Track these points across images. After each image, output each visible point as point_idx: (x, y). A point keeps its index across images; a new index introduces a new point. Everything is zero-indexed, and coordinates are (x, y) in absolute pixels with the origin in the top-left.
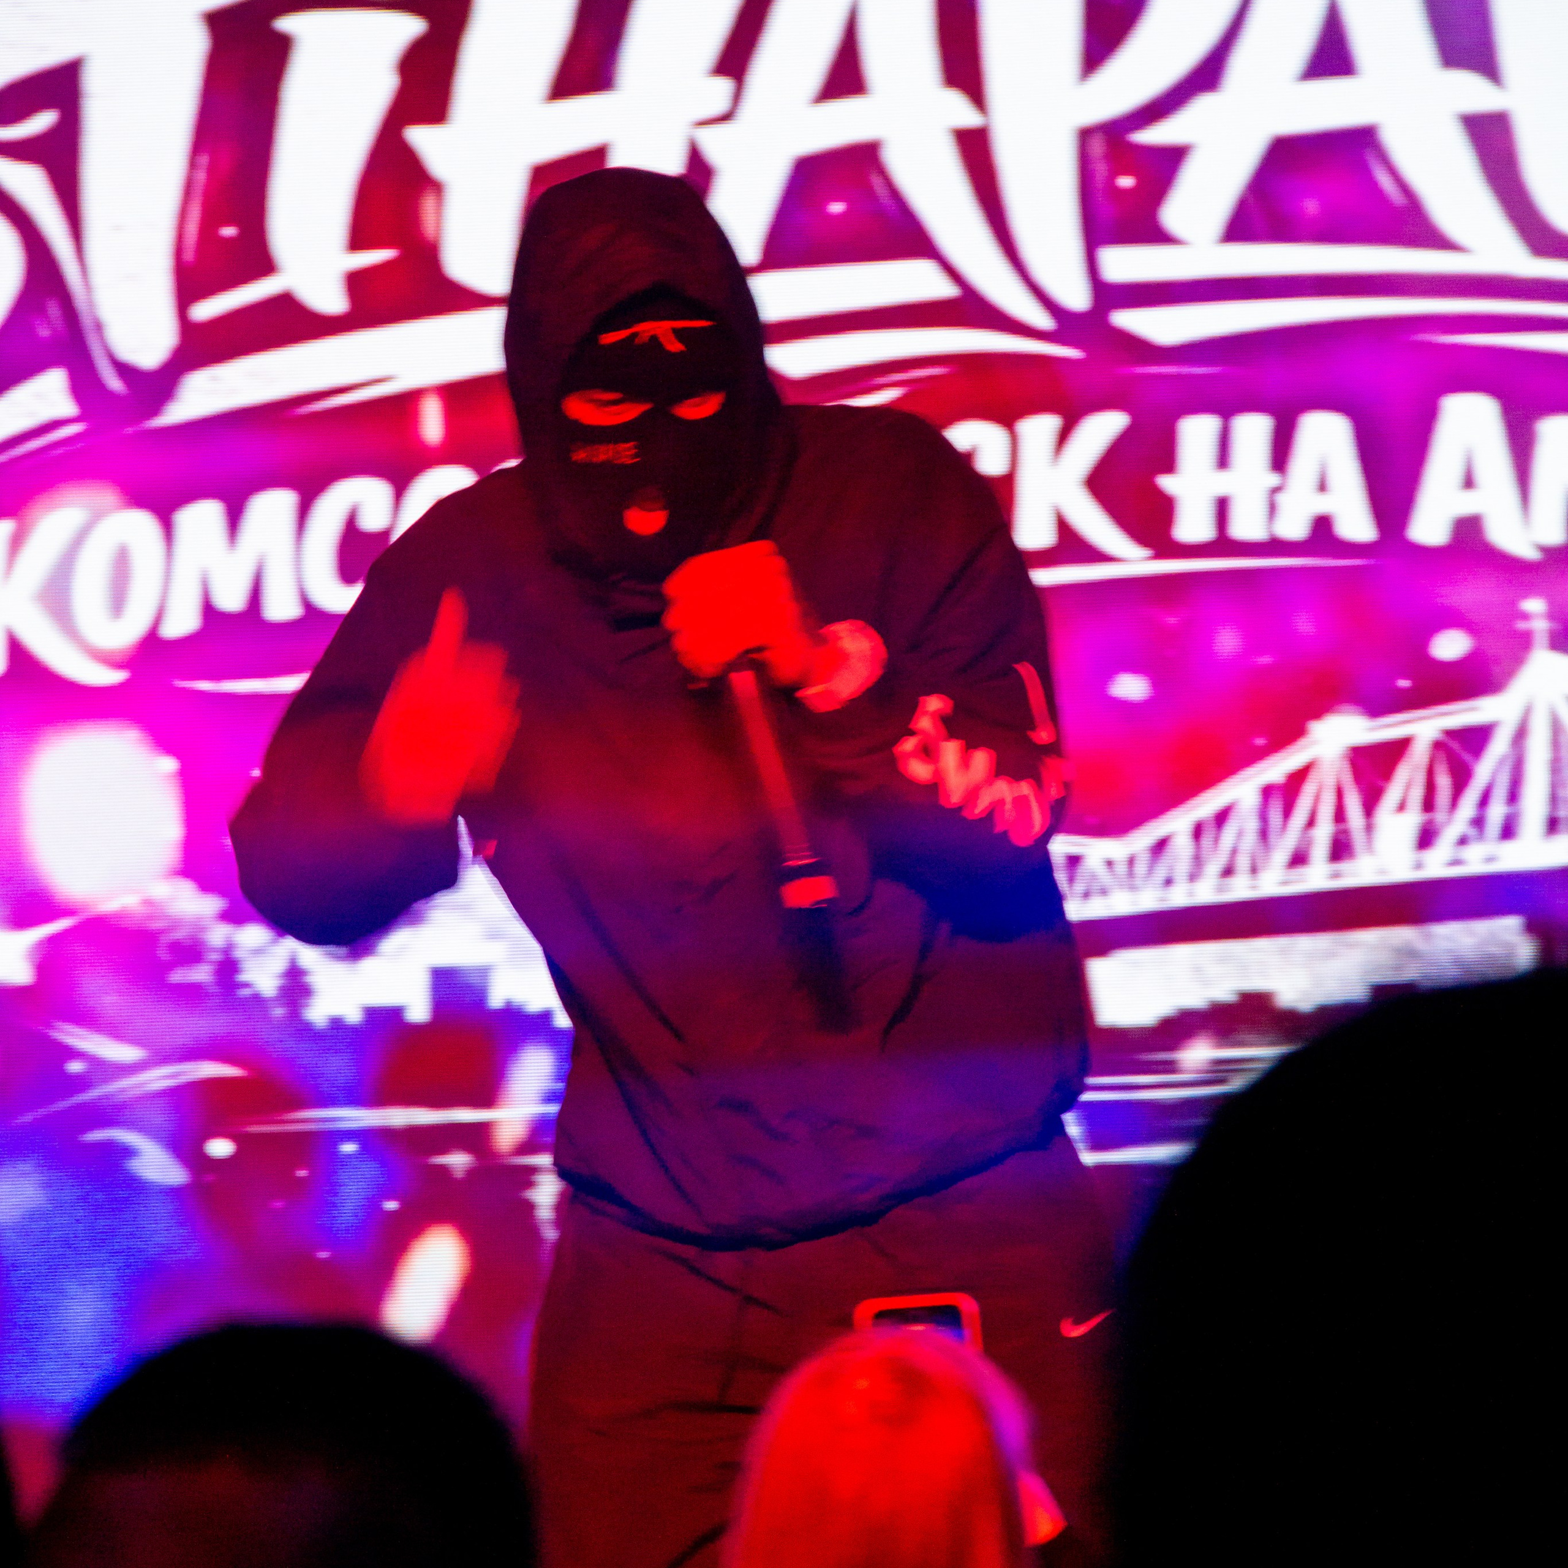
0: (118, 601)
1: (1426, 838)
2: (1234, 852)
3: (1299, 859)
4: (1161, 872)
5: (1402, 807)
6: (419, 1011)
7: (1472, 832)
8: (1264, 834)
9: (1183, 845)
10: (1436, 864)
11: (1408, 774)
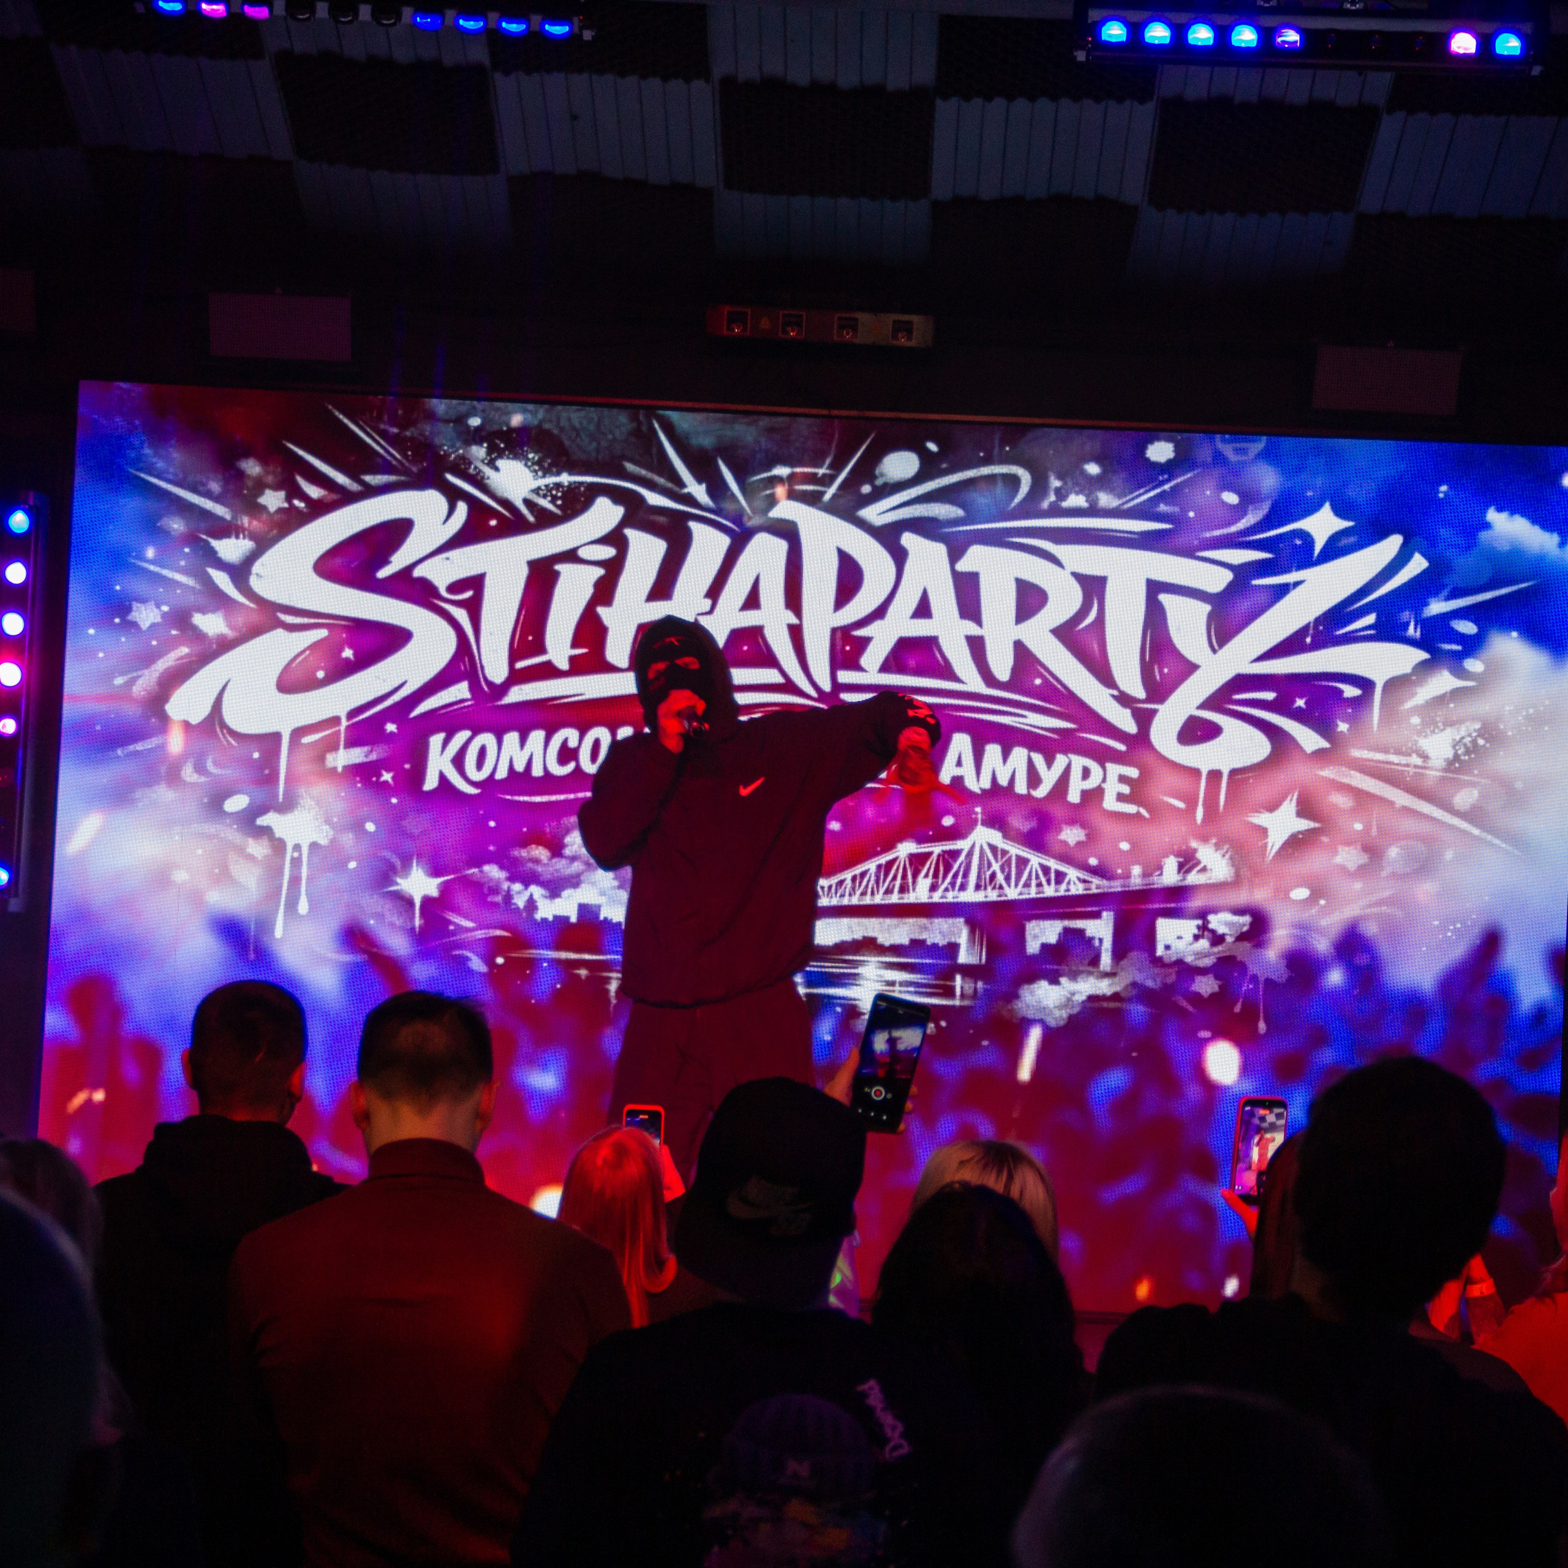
0: (480, 764)
1: (933, 888)
2: (867, 886)
3: (889, 891)
4: (840, 892)
5: (926, 876)
6: (574, 919)
7: (950, 887)
8: (877, 882)
9: (848, 882)
10: (937, 898)
11: (929, 865)
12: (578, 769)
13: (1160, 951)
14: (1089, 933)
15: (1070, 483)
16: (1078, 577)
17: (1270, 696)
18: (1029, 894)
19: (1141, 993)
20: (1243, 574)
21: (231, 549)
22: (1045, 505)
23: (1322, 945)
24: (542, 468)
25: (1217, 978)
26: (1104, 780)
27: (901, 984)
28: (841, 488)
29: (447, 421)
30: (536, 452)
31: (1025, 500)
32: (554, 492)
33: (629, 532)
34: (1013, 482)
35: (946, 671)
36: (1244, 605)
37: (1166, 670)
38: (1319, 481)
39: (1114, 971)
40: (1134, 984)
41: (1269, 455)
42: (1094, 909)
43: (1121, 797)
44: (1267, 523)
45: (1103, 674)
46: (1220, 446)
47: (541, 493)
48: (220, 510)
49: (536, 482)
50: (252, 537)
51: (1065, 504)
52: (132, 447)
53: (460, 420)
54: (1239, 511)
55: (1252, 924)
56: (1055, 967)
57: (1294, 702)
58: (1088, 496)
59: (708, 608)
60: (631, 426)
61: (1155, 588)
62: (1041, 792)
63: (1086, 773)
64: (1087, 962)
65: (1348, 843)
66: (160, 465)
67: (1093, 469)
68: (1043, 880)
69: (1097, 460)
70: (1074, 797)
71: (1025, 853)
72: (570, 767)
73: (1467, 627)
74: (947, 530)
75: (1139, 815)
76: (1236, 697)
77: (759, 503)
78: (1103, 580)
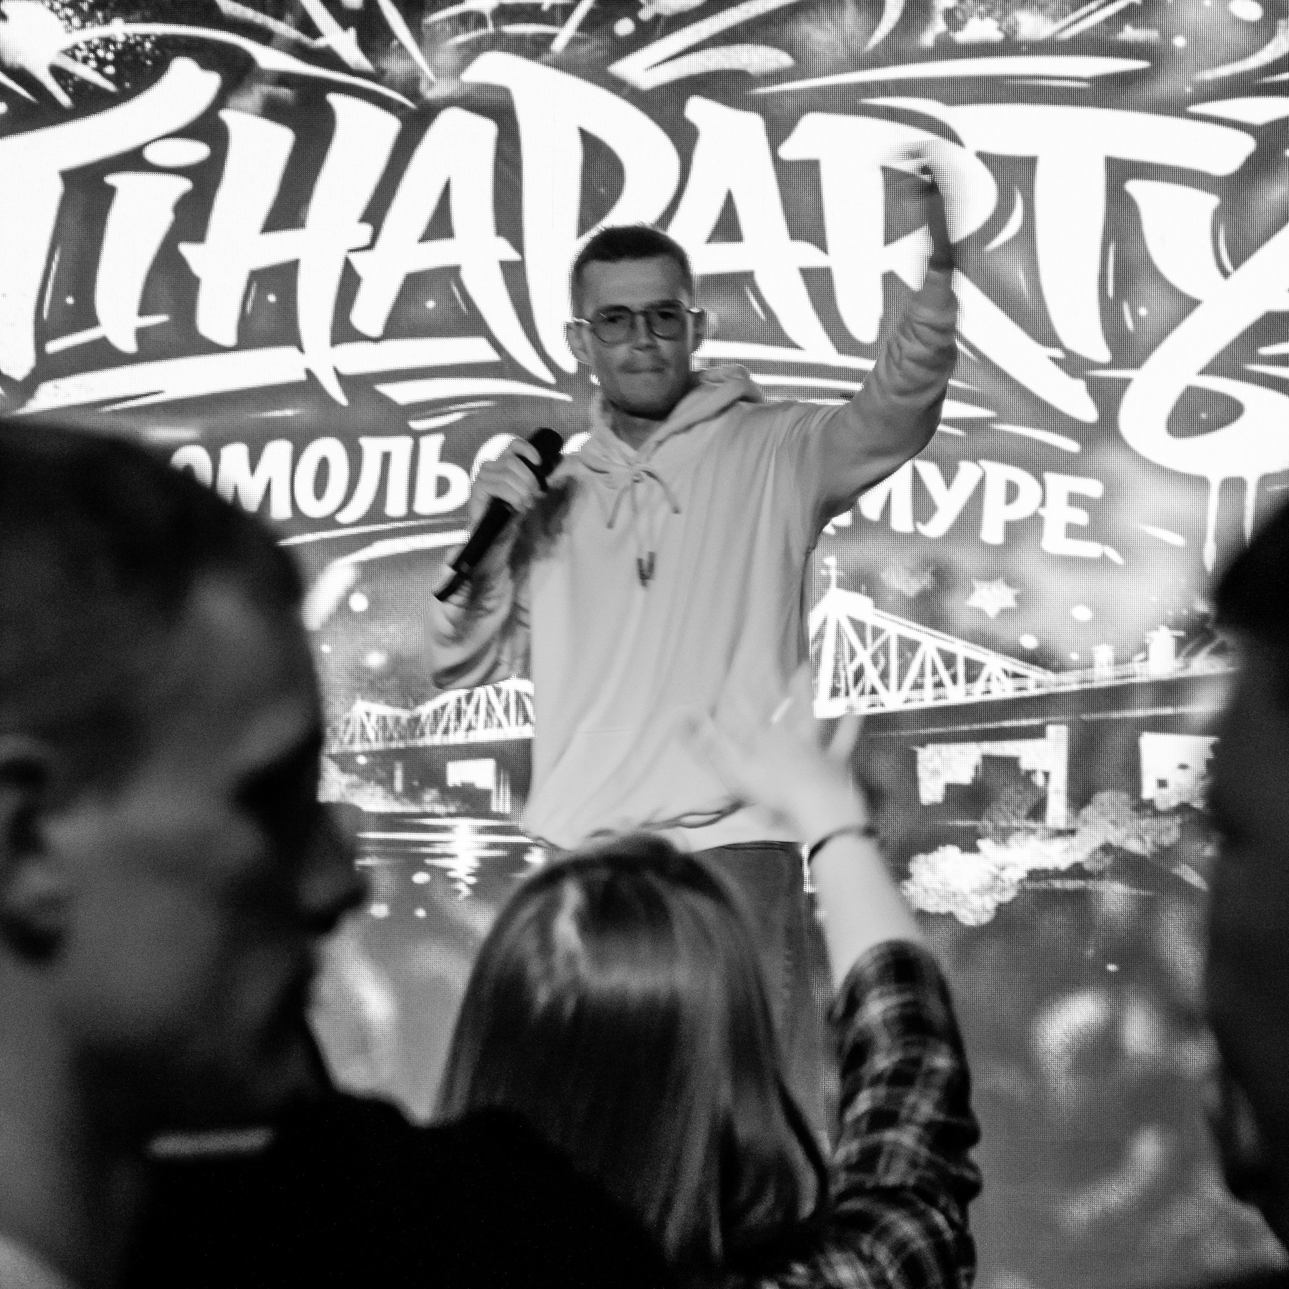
13: (1149, 791)
14: (1025, 764)
15: (969, 1)
18: (922, 700)
19: (1118, 862)
20: (1272, 140)
22: (928, 39)
24: (78, 12)
26: (1043, 504)
28: (582, 27)
31: (894, 32)
32: (101, 53)
33: (229, 117)
34: (872, 2)
35: (768, 330)
36: (1275, 193)
37: (1142, 312)
39: (1071, 826)
40: (1107, 848)
42: (1035, 722)
43: (1073, 531)
45: (1035, 320)
47: (79, 54)
49: (68, 36)
51: (962, 37)
54: (1262, 32)
56: (969, 823)
58: (1000, 20)
59: (366, 240)
61: (1120, 172)
62: (936, 528)
63: (1012, 492)
64: (1024, 813)
68: (945, 675)
70: (992, 533)
71: (912, 631)
74: (762, 90)
75: (1104, 560)
76: (1265, 351)
77: (446, 56)
78: (1029, 164)
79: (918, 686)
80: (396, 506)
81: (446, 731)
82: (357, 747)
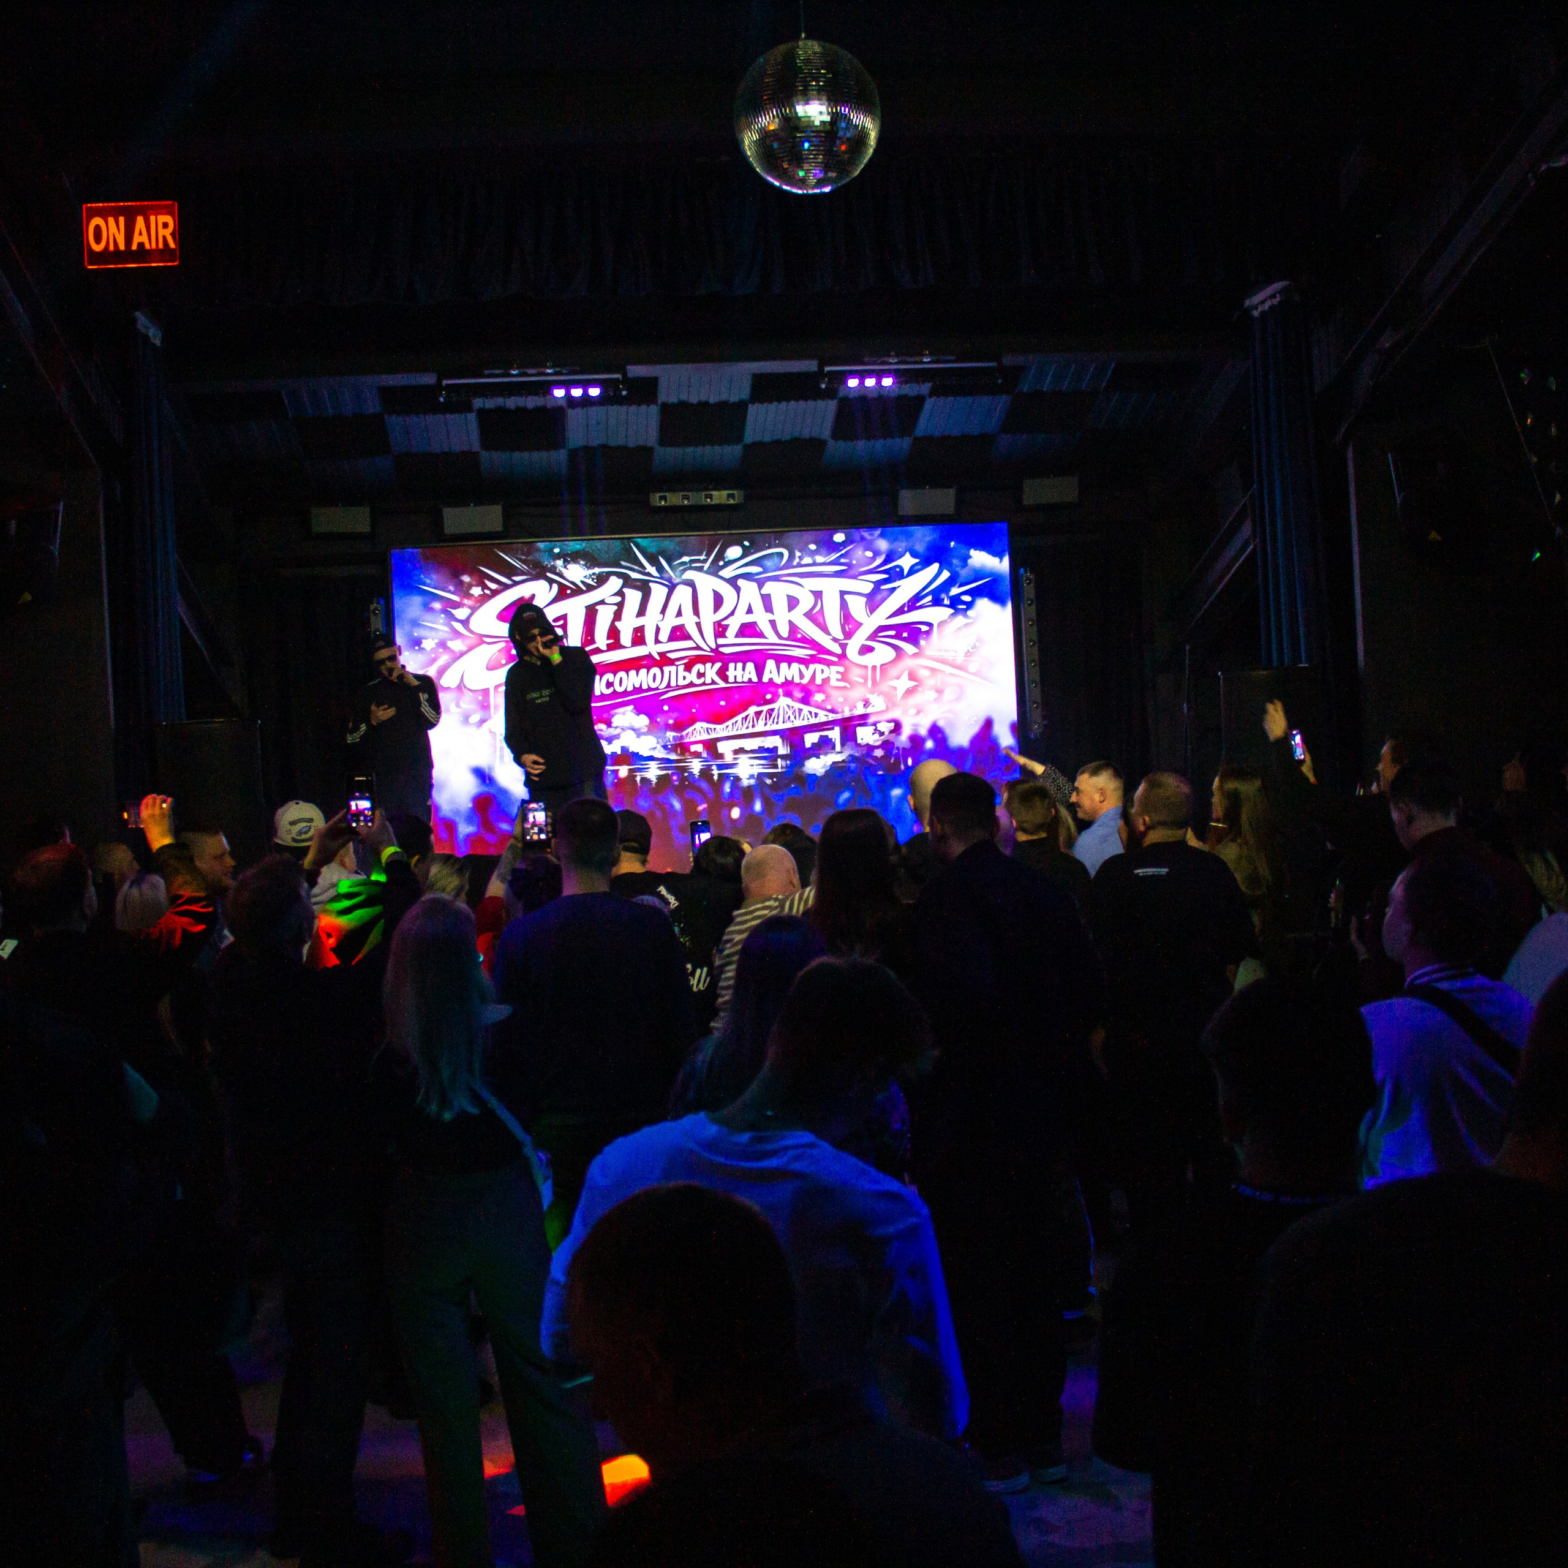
1: (766, 724)
2: (738, 727)
3: (747, 728)
4: (727, 730)
5: (762, 720)
6: (619, 752)
7: (772, 723)
8: (742, 724)
9: (731, 727)
10: (768, 728)
11: (763, 715)
12: (614, 690)
13: (859, 741)
14: (830, 737)
15: (804, 554)
16: (813, 592)
17: (893, 633)
18: (804, 723)
19: (852, 758)
20: (878, 584)
21: (461, 613)
22: (795, 563)
23: (923, 732)
24: (587, 567)
25: (883, 749)
26: (830, 674)
27: (756, 765)
28: (711, 564)
29: (545, 552)
30: (583, 561)
31: (786, 562)
32: (593, 577)
33: (625, 590)
34: (781, 555)
35: (761, 635)
36: (879, 597)
37: (850, 627)
38: (904, 545)
39: (842, 751)
40: (850, 756)
41: (882, 535)
42: (832, 726)
43: (838, 680)
44: (884, 563)
45: (825, 629)
46: (863, 533)
47: (587, 577)
48: (456, 598)
49: (585, 573)
50: (470, 607)
51: (803, 562)
52: (416, 575)
53: (551, 550)
54: (873, 559)
55: (895, 726)
56: (818, 752)
57: (902, 634)
58: (812, 558)
59: (661, 618)
60: (623, 546)
61: (843, 593)
62: (805, 681)
63: (823, 671)
64: (830, 748)
65: (930, 689)
66: (428, 581)
67: (813, 547)
68: (809, 716)
69: (815, 543)
70: (818, 681)
71: (801, 706)
72: (611, 690)
73: (967, 598)
74: (756, 577)
75: (845, 687)
76: (880, 635)
77: (678, 573)
78: (821, 592)
79: (803, 720)
80: (673, 684)
81: (690, 738)
82: (668, 744)
